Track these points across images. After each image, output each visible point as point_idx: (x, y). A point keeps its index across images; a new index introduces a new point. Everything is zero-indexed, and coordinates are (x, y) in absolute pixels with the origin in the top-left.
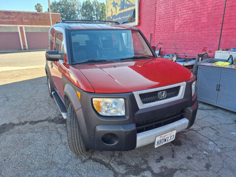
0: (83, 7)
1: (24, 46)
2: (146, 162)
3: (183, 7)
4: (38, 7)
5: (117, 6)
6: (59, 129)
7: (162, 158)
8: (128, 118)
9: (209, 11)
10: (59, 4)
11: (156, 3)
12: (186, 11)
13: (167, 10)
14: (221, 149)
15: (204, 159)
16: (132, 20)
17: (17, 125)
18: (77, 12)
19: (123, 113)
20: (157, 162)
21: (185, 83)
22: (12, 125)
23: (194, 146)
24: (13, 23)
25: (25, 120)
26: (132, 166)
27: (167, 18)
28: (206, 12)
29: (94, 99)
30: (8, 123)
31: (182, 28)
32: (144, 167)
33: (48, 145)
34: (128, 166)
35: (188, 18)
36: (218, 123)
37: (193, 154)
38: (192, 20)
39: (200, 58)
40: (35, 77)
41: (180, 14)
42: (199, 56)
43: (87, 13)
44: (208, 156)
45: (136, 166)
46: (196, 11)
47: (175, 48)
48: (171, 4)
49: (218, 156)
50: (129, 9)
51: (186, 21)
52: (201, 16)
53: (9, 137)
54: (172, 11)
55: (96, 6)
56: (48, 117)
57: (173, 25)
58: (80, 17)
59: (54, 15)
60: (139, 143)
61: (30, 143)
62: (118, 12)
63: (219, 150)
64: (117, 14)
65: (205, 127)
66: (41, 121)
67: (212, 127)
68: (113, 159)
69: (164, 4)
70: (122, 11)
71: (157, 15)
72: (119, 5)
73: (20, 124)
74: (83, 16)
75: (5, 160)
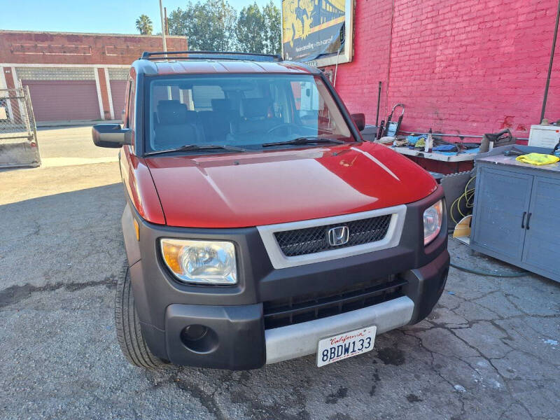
0: (241, 22)
1: (107, 112)
3: (457, 16)
4: (144, 24)
5: (305, 17)
7: (342, 393)
8: (243, 290)
10: (188, 16)
11: (393, 8)
12: (462, 25)
13: (418, 24)
14: (505, 380)
16: (337, 48)
17: (39, 289)
18: (227, 34)
19: (232, 278)
22: (30, 289)
23: (435, 369)
24: (85, 60)
25: (61, 280)
26: (264, 407)
27: (419, 42)
28: (513, 27)
29: (163, 241)
30: (21, 284)
31: (453, 68)
32: (293, 411)
36: (517, 313)
37: (426, 391)
38: (477, 47)
39: (492, 143)
41: (448, 34)
42: (489, 137)
43: (250, 35)
44: (463, 399)
45: (275, 409)
46: (489, 25)
47: (435, 116)
48: (430, 9)
49: (491, 401)
50: (332, 23)
51: (462, 49)
52: (501, 37)
53: (14, 317)
54: (430, 26)
55: (270, 17)
56: (109, 274)
57: (431, 60)
58: (233, 44)
59: (172, 40)
60: (273, 354)
62: (308, 31)
63: (498, 385)
64: (304, 36)
65: (477, 321)
66: (93, 284)
67: (497, 322)
68: (225, 385)
69: (411, 9)
70: (317, 29)
71: (394, 35)
72: (309, 14)
73: (45, 288)
74: (241, 41)
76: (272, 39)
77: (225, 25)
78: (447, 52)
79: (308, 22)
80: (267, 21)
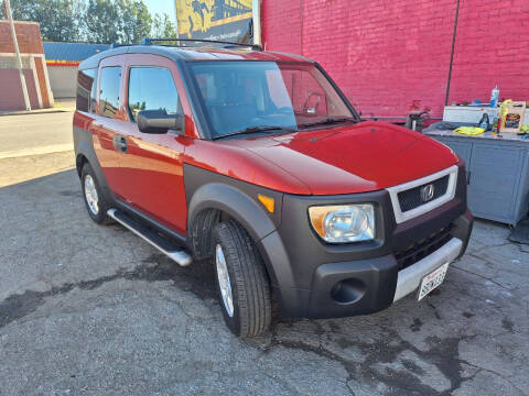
0: (91, 11)
2: (394, 334)
3: (365, 19)
5: (204, 11)
6: (164, 292)
7: (418, 323)
8: (381, 242)
9: (422, 28)
11: (302, 8)
12: (370, 26)
13: (328, 23)
14: (511, 291)
15: (493, 313)
17: (48, 293)
18: (76, 22)
20: (414, 331)
21: (455, 167)
22: (36, 295)
25: (65, 281)
26: (370, 346)
27: (330, 39)
28: (416, 30)
29: (311, 210)
30: (20, 292)
31: (364, 62)
32: (395, 343)
33: (162, 328)
34: (363, 347)
35: (376, 40)
36: (481, 246)
37: (472, 308)
38: (386, 45)
39: (415, 122)
40: (20, 179)
41: (358, 33)
42: (413, 117)
44: (498, 308)
45: (379, 344)
46: (394, 27)
48: (339, 11)
49: (515, 305)
50: (238, 18)
51: (371, 46)
52: (406, 37)
53: (49, 324)
54: (340, 26)
57: (344, 54)
59: (21, 26)
60: (401, 290)
61: (113, 332)
62: (208, 24)
63: (509, 294)
64: (204, 29)
66: (107, 279)
67: (474, 254)
69: (320, 11)
70: (220, 22)
71: (305, 32)
72: (210, 9)
73: (54, 291)
74: (92, 30)
75: (74, 376)
76: (126, 29)
77: (74, 12)
78: (358, 48)
79: (208, 16)
80: (120, 11)
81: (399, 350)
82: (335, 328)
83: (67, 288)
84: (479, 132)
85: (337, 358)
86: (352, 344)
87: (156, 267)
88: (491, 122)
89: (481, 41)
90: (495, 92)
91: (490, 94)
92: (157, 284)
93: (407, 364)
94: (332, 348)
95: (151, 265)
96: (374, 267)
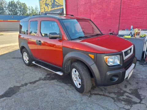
0: (9, 5)
5: (48, 6)
6: (55, 83)
7: (126, 86)
8: (122, 65)
9: (111, 11)
11: (78, 5)
13: (85, 9)
15: (143, 82)
18: (5, 9)
21: (133, 45)
22: (17, 87)
26: (116, 93)
28: (109, 11)
29: (105, 57)
30: (12, 87)
31: (96, 19)
33: (59, 93)
35: (99, 14)
37: (137, 81)
38: (102, 15)
41: (94, 12)
43: (13, 10)
48: (88, 6)
54: (88, 10)
57: (90, 17)
58: (7, 12)
61: (45, 95)
62: (50, 9)
63: (145, 77)
64: (49, 11)
66: (37, 81)
68: (104, 91)
69: (83, 6)
70: (53, 9)
71: (79, 12)
72: (50, 5)
73: (22, 86)
74: (10, 11)
75: (39, 108)
76: (20, 11)
77: (4, 6)
78: (94, 16)
79: (50, 7)
80: (18, 6)
81: (124, 93)
82: (105, 89)
83: (26, 84)
84: (130, 37)
85: (109, 96)
86: (111, 93)
87: (50, 77)
88: (133, 34)
89: (127, 14)
90: (132, 27)
91: (130, 27)
92: (52, 81)
93: (127, 96)
94: (106, 94)
95: (48, 76)
96: (121, 71)
